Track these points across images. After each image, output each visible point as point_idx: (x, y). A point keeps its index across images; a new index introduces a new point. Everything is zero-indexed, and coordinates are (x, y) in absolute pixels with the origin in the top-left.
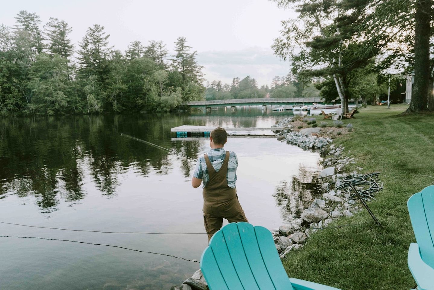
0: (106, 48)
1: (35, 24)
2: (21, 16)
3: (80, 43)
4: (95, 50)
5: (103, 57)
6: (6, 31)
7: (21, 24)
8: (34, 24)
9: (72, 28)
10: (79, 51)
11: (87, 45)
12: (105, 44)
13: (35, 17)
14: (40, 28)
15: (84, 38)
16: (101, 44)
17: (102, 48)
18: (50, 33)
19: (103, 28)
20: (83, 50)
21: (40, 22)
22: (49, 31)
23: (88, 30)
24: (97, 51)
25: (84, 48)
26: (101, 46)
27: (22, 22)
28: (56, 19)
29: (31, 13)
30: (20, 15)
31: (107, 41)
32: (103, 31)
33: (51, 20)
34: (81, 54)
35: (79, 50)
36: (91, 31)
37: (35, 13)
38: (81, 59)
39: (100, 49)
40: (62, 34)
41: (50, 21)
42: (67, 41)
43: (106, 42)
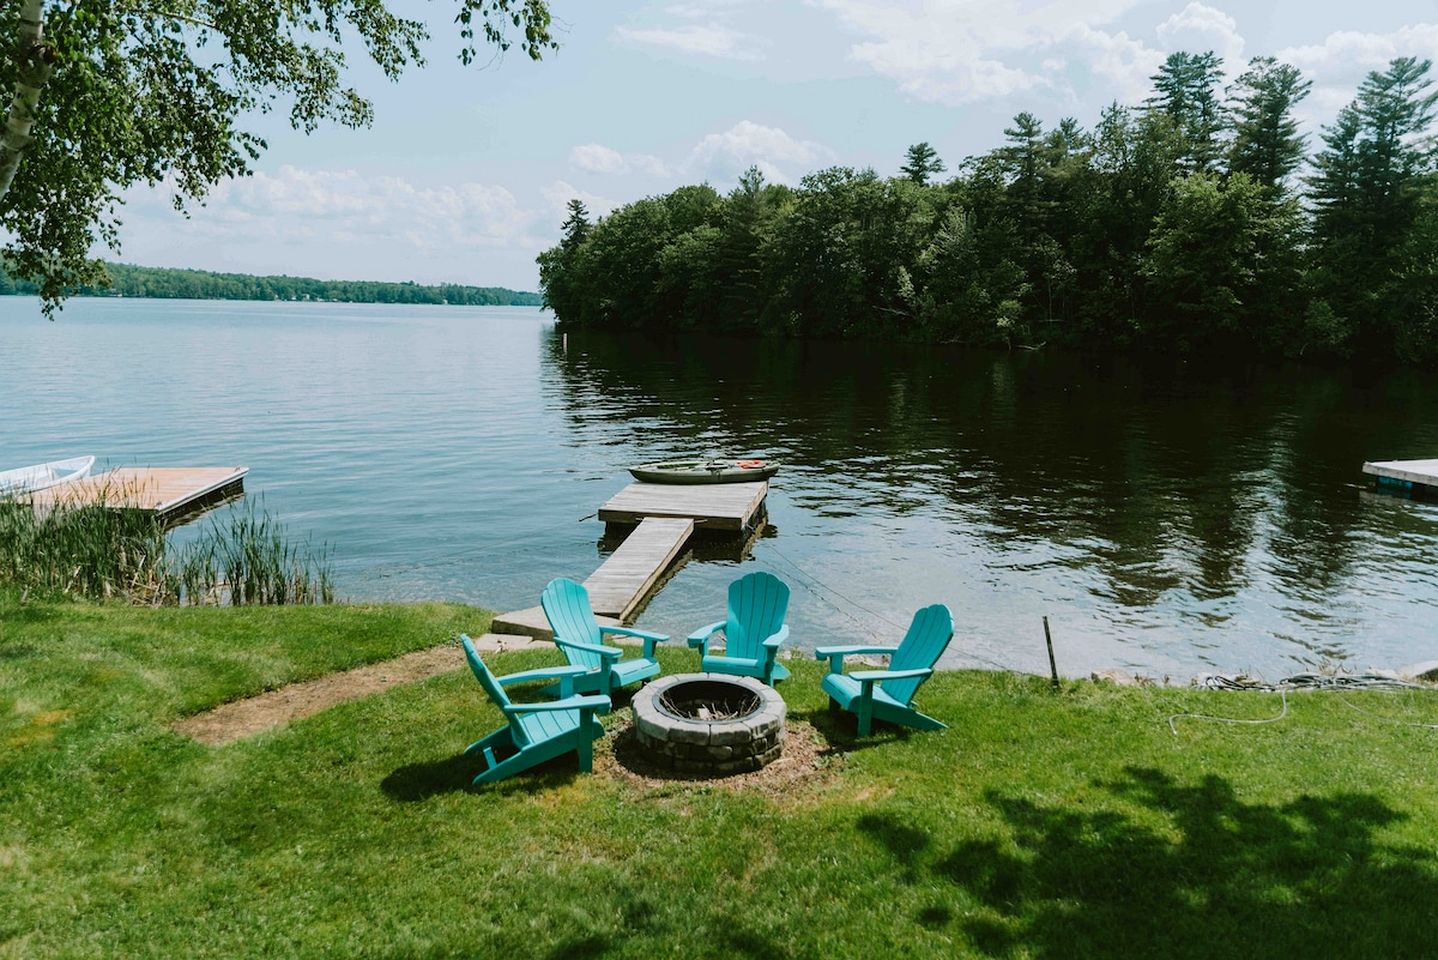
0: (1423, 135)
1: (1206, 84)
2: (1167, 71)
3: (1329, 130)
4: (1377, 145)
5: (1400, 170)
6: (1119, 122)
7: (1167, 93)
8: (1202, 87)
9: (1310, 83)
10: (1317, 156)
11: (1350, 133)
12: (1422, 121)
13: (1209, 63)
14: (1218, 94)
15: (1344, 111)
16: (1402, 124)
17: (1405, 139)
18: (1243, 106)
19: (1425, 68)
20: (1335, 151)
21: (1221, 78)
22: (1242, 100)
23: (1367, 80)
24: (1386, 149)
25: (1337, 146)
26: (1403, 132)
27: (1166, 87)
28: (1271, 61)
29: (1201, 55)
30: (1168, 67)
31: (1428, 113)
32: (1423, 78)
33: (1256, 65)
34: (1319, 167)
35: (1319, 152)
36: (1376, 84)
37: (1211, 53)
38: (1322, 180)
39: (1398, 142)
40: (1277, 106)
41: (1249, 69)
42: (1283, 126)
43: (1425, 116)
